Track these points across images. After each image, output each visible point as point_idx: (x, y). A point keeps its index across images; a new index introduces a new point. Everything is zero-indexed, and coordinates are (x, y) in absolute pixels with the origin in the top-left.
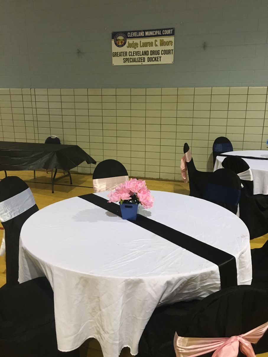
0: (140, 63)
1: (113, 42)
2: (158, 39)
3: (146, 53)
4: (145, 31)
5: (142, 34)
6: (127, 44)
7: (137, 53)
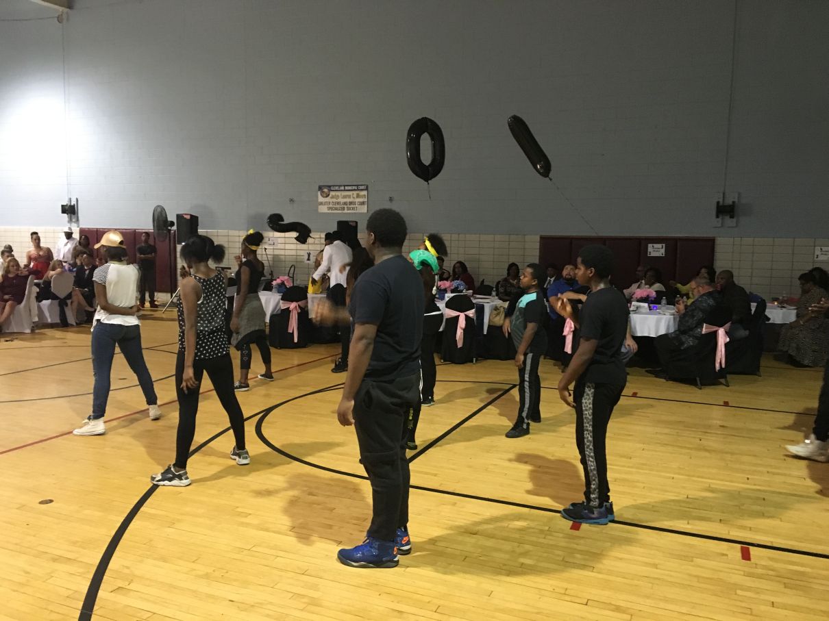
0: (340, 212)
1: (319, 193)
2: (355, 193)
3: (345, 203)
4: (344, 186)
5: (342, 188)
6: (330, 196)
7: (338, 203)
